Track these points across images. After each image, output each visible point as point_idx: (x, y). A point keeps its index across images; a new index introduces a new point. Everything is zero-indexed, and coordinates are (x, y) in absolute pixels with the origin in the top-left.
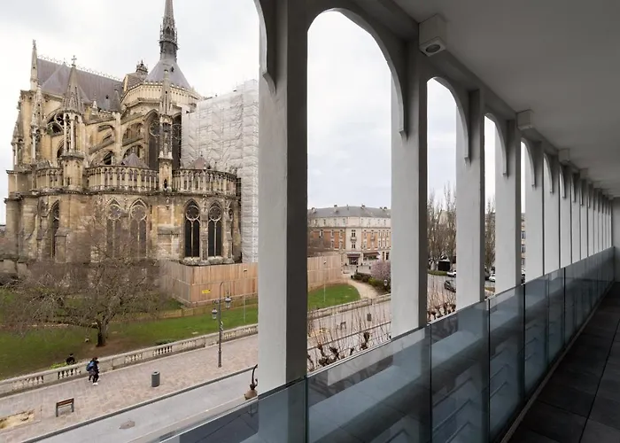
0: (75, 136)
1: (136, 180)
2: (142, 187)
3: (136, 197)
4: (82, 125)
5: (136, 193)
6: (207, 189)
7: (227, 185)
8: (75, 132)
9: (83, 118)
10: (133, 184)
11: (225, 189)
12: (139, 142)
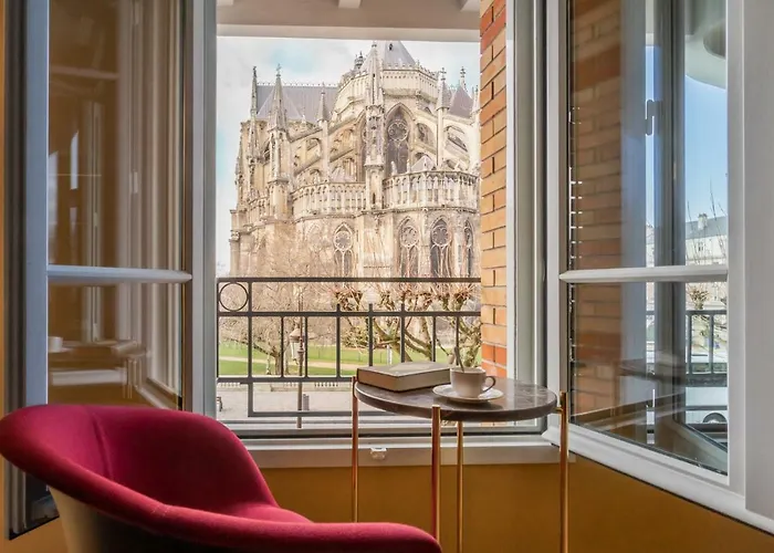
0: (280, 157)
1: (339, 200)
2: (347, 208)
3: (339, 221)
4: (287, 143)
5: (340, 216)
6: (430, 200)
7: (461, 191)
8: (280, 152)
9: (288, 134)
10: (336, 204)
11: (456, 197)
12: (350, 155)
